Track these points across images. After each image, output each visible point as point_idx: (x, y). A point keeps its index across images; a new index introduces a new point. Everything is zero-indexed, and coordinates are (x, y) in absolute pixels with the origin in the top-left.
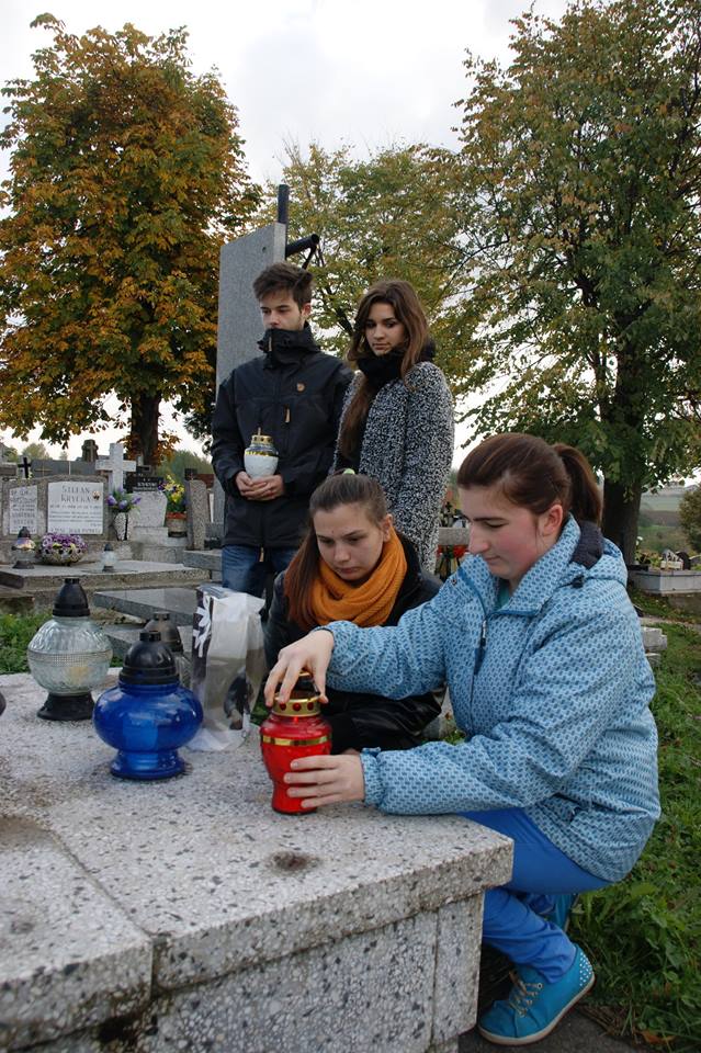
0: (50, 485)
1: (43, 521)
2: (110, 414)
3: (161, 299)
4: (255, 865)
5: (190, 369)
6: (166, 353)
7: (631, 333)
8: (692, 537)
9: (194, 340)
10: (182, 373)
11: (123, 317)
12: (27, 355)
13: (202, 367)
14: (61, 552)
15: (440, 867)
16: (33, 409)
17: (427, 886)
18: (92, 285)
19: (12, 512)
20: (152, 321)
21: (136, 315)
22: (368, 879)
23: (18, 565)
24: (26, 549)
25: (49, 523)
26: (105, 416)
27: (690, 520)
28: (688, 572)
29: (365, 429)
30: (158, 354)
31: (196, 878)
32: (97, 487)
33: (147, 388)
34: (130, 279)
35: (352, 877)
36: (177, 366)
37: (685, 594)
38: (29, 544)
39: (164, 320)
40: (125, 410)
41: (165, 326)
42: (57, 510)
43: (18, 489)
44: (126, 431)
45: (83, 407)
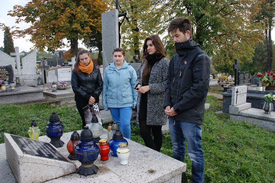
0: (58, 69)
1: (57, 79)
2: (65, 44)
3: (77, 13)
4: (146, 173)
5: (86, 31)
6: (79, 28)
7: (199, 23)
8: (215, 67)
9: (87, 24)
10: (84, 33)
11: (67, 18)
12: (42, 29)
13: (89, 31)
14: (62, 86)
15: (175, 170)
16: (44, 43)
17: (173, 173)
18: (58, 9)
19: (49, 77)
20: (75, 19)
21: (70, 17)
22: (165, 174)
23: (53, 91)
24: (55, 87)
25: (58, 79)
26: (64, 45)
27: (214, 63)
28: (214, 80)
29: (150, 76)
30: (78, 28)
31: (138, 176)
32: (69, 69)
33: (75, 37)
34: (68, 8)
35: (162, 173)
36: (82, 31)
37: (214, 85)
38: (55, 86)
39: (78, 19)
40: (69, 43)
41: (78, 20)
42: (60, 76)
43: (50, 71)
44: (70, 48)
45: (58, 42)
